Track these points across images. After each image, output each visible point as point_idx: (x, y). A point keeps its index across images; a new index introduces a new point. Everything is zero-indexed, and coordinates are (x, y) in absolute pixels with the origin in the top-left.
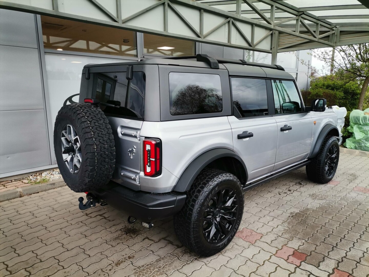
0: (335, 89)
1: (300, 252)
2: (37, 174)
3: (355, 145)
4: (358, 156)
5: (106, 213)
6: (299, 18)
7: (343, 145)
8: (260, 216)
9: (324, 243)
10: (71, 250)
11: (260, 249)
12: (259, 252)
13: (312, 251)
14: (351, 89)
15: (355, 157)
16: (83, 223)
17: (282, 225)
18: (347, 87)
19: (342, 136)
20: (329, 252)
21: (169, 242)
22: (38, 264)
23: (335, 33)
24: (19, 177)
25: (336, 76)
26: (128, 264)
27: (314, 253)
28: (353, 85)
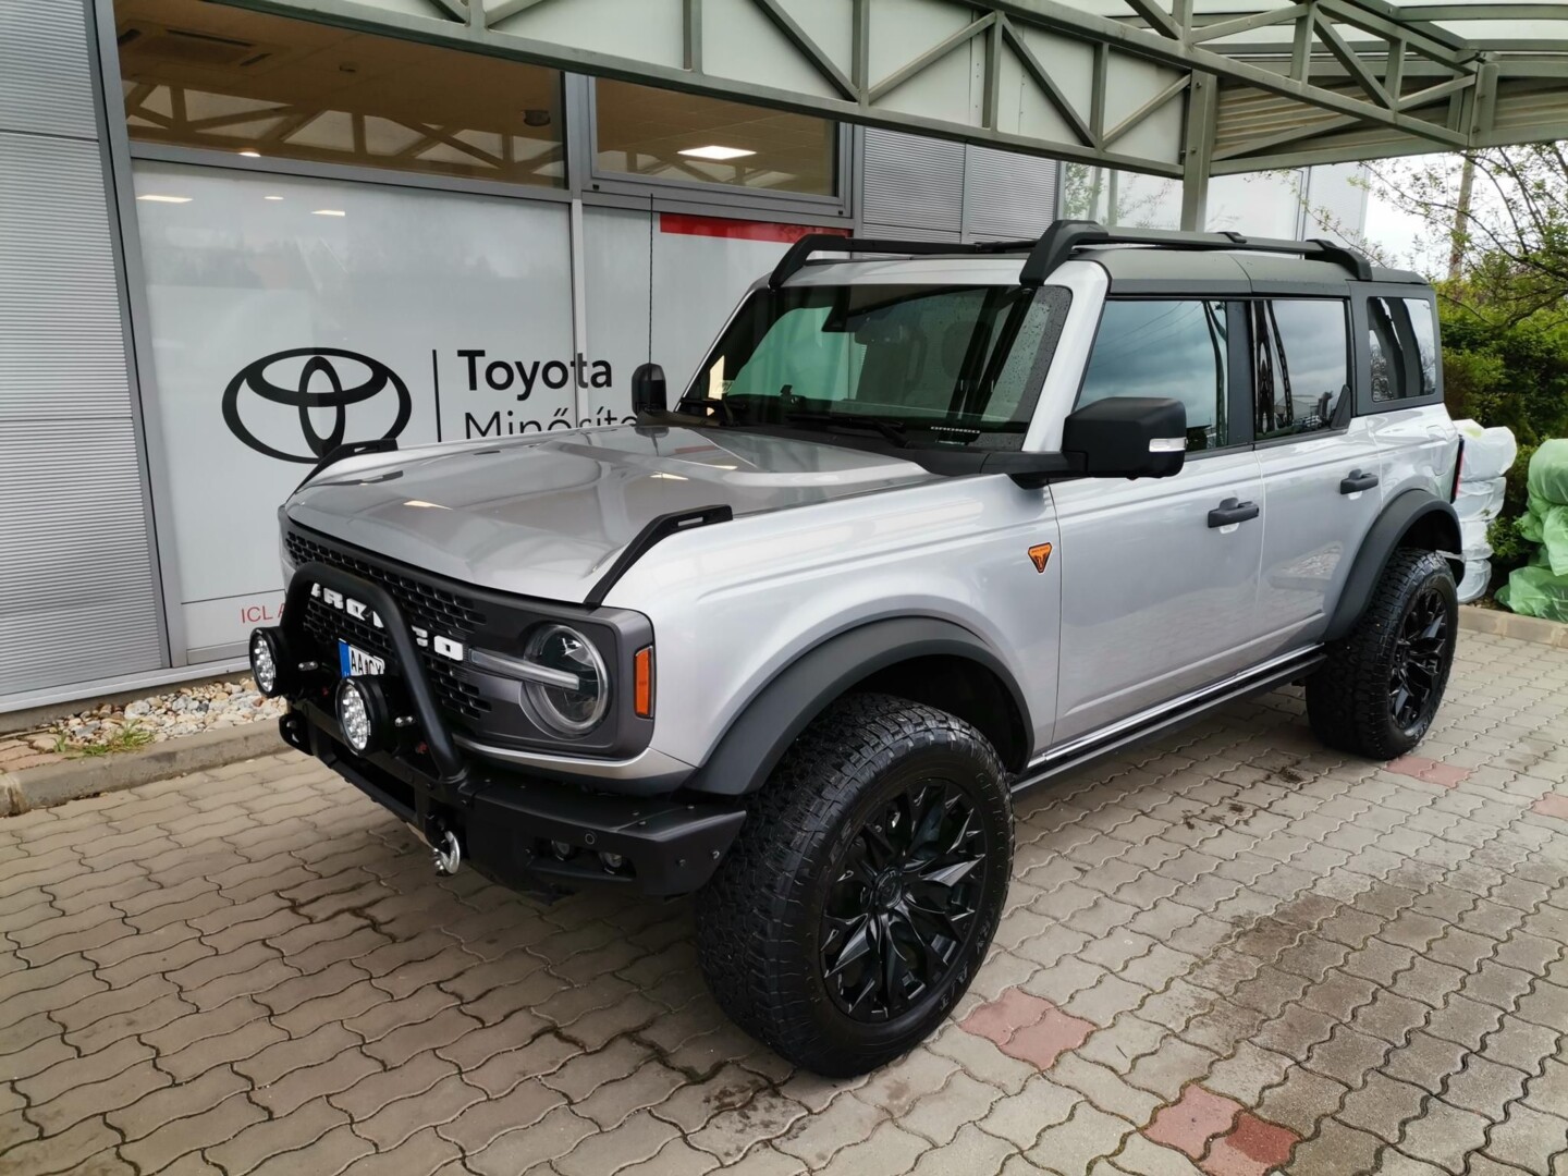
0: (1464, 344)
1: (1266, 1117)
2: (102, 711)
3: (1547, 600)
4: (1558, 649)
5: (383, 898)
6: (1308, 10)
7: (1495, 597)
8: (1089, 930)
9: (1383, 1077)
10: (187, 1082)
11: (1077, 1098)
12: (1071, 1117)
13: (1325, 1115)
14: (1539, 342)
15: (1547, 652)
16: (268, 946)
17: (1189, 978)
18: (1522, 335)
19: (1489, 556)
20: (1404, 1123)
21: (649, 1052)
22: (24, 1147)
23: (1474, 86)
24: (20, 723)
25: (1474, 283)
26: (445, 1162)
27: (1332, 1124)
28: (1549, 327)
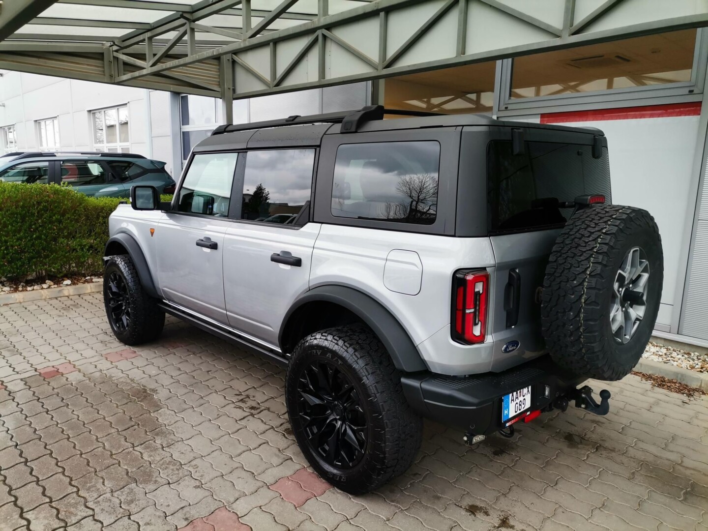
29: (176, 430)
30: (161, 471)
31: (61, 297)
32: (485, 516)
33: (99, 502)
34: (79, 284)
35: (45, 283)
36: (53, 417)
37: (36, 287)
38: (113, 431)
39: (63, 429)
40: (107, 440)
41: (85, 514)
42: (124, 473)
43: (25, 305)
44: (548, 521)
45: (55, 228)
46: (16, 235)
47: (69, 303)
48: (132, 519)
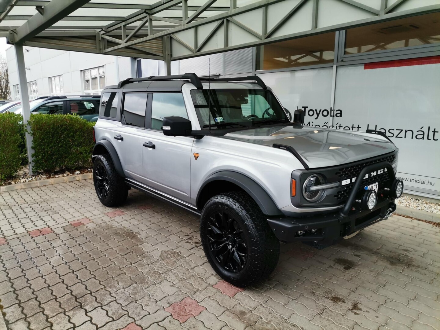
29: (154, 255)
30: (149, 277)
31: (75, 181)
32: (343, 303)
33: (117, 293)
34: (85, 173)
35: (65, 173)
36: (83, 248)
37: (60, 175)
38: (118, 255)
39: (90, 254)
40: (116, 260)
41: (111, 300)
42: (129, 278)
43: (55, 185)
44: (382, 306)
45: (71, 140)
46: (49, 145)
47: (80, 184)
48: (137, 303)
